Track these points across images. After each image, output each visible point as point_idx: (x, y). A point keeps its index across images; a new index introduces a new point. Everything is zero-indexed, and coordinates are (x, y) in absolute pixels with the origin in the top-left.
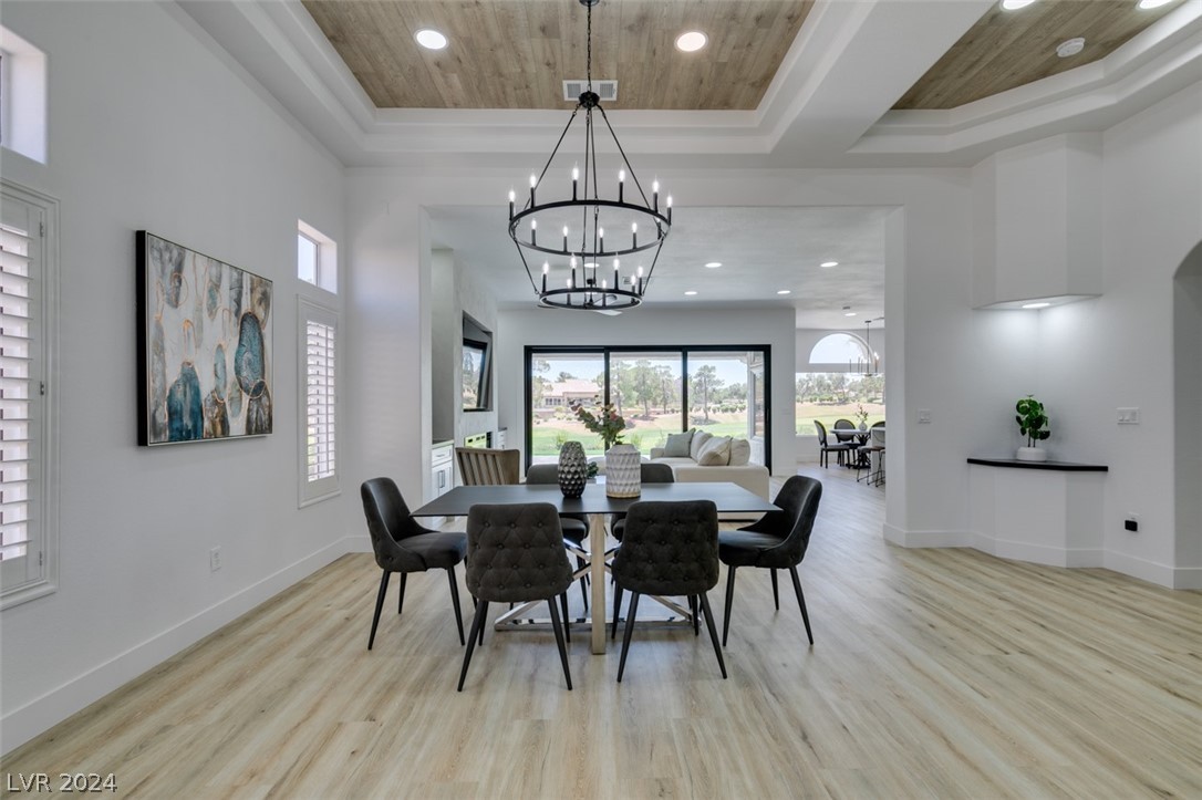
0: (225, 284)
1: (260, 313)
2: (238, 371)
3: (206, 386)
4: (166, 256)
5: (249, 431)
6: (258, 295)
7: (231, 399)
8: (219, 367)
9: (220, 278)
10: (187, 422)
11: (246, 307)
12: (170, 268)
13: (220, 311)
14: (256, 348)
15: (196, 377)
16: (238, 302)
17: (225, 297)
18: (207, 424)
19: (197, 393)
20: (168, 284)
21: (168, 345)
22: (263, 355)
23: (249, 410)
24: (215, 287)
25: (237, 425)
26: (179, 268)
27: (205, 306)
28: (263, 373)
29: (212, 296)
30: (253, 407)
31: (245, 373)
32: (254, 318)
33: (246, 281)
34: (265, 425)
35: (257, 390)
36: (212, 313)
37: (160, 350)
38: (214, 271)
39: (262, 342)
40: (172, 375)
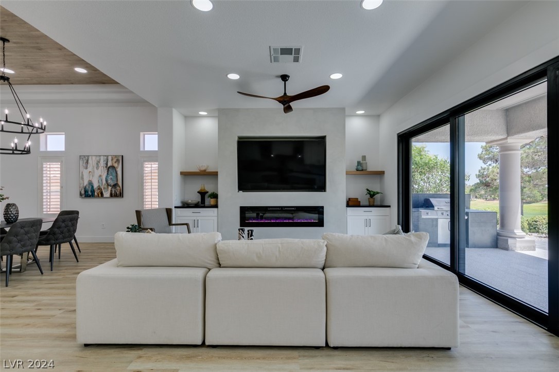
0: (102, 161)
1: (116, 165)
2: (107, 181)
3: (96, 186)
4: (84, 159)
5: (111, 195)
6: (115, 160)
7: (104, 188)
8: (100, 181)
9: (100, 159)
10: (90, 193)
11: (109, 165)
12: (85, 161)
13: (100, 168)
14: (114, 174)
15: (92, 183)
16: (107, 164)
17: (102, 163)
18: (96, 194)
19: (93, 187)
20: (84, 165)
21: (85, 177)
22: (117, 176)
23: (111, 191)
24: (99, 162)
25: (107, 194)
26: (87, 161)
27: (95, 167)
28: (117, 180)
29: (97, 164)
30: (113, 190)
31: (109, 181)
32: (113, 167)
33: (110, 158)
34: (117, 193)
35: (115, 185)
36: (97, 168)
37: (82, 178)
38: (98, 158)
39: (117, 173)
40: (86, 183)
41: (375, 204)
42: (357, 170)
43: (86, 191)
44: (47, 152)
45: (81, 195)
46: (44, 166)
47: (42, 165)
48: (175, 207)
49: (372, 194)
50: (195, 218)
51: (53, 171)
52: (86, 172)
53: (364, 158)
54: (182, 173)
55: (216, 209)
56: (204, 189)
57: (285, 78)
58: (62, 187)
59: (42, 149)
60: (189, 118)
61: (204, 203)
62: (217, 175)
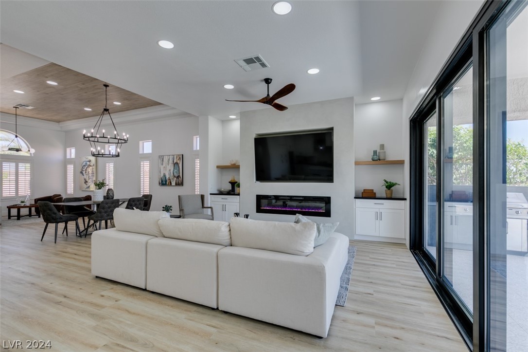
0: (171, 158)
1: (178, 162)
2: (173, 174)
3: (167, 178)
4: (161, 158)
5: (176, 184)
6: (178, 158)
10: (164, 182)
11: (175, 162)
12: (162, 160)
13: (170, 164)
14: (178, 168)
16: (173, 161)
17: (171, 161)
18: (167, 183)
19: (166, 178)
20: (161, 162)
21: (161, 171)
22: (179, 170)
24: (169, 160)
25: (173, 183)
28: (179, 173)
29: (168, 161)
30: (177, 180)
31: (175, 174)
32: (177, 163)
33: (175, 157)
34: (180, 184)
35: (178, 177)
36: (168, 165)
37: (160, 172)
38: (169, 157)
39: (179, 168)
40: (162, 175)
41: (393, 196)
42: (373, 160)
43: (162, 181)
44: (143, 154)
45: (159, 184)
46: (142, 164)
47: (140, 163)
48: (211, 194)
49: (390, 186)
50: (224, 204)
51: (146, 166)
52: (162, 167)
53: (382, 147)
54: (218, 167)
55: (239, 196)
56: (234, 180)
57: (268, 81)
58: (150, 178)
59: (141, 152)
60: (225, 122)
61: (234, 191)
62: (239, 168)
